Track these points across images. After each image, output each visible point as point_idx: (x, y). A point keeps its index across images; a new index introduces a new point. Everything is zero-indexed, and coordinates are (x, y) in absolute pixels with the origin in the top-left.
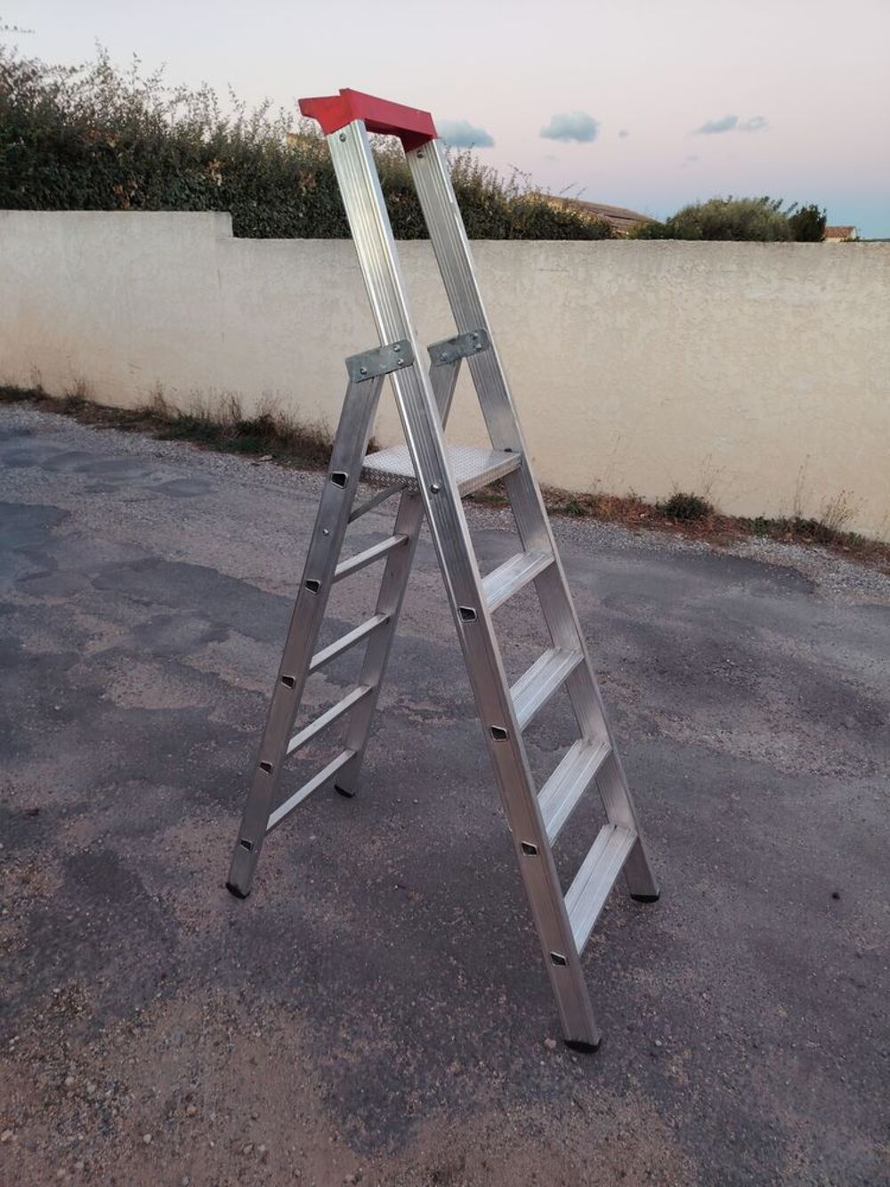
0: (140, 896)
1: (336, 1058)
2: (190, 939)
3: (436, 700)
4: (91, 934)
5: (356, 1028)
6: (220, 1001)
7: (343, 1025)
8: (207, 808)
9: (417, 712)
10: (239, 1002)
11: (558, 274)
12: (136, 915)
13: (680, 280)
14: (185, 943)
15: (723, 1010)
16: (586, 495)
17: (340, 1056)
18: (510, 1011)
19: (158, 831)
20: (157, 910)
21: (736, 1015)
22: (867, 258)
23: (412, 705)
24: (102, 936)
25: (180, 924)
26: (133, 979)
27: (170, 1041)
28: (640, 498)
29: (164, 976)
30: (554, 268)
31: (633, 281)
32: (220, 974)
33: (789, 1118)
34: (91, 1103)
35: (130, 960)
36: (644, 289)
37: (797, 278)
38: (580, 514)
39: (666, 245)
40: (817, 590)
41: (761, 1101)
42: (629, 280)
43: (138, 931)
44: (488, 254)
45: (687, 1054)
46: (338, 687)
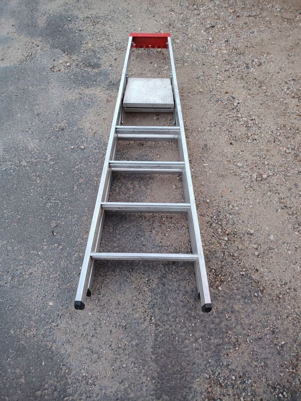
0: (160, 329)
1: (140, 187)
2: (153, 276)
4: (194, 317)
5: (126, 191)
6: (160, 234)
7: (129, 195)
10: (154, 228)
12: (168, 315)
14: (156, 276)
17: (139, 187)
20: (157, 310)
25: (152, 290)
27: (186, 230)
32: (153, 247)
43: (172, 301)
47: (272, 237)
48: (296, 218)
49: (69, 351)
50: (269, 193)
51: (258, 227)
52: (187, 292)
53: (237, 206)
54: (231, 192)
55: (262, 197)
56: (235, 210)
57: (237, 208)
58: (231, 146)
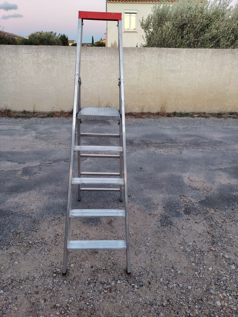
3: (50, 161)
8: (13, 194)
9: (47, 164)
11: (30, 54)
12: (16, 216)
13: (62, 56)
14: (33, 215)
15: (135, 187)
16: (50, 112)
18: (104, 200)
19: (5, 202)
20: (20, 213)
21: (137, 187)
22: (102, 50)
23: (45, 163)
24: (12, 222)
25: (29, 213)
26: (27, 225)
27: (46, 229)
28: (64, 111)
29: (34, 222)
30: (28, 53)
31: (50, 56)
32: (46, 217)
33: (151, 196)
34: (39, 243)
35: (23, 223)
36: (54, 58)
37: (89, 55)
38: (52, 116)
39: (57, 47)
40: (110, 123)
41: (146, 196)
42: (49, 56)
43: (20, 218)
44: (6, 49)
45: (134, 194)
46: (23, 164)
47: (16, 263)
48: (17, 281)
49: (27, 193)
50: (42, 273)
51: (27, 259)
52: (19, 223)
53: (44, 253)
54: (56, 254)
55: (42, 269)
56: (43, 251)
57: (43, 253)
58: (90, 267)
